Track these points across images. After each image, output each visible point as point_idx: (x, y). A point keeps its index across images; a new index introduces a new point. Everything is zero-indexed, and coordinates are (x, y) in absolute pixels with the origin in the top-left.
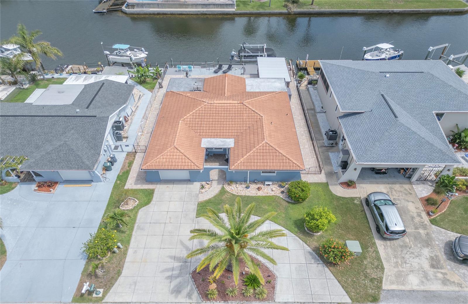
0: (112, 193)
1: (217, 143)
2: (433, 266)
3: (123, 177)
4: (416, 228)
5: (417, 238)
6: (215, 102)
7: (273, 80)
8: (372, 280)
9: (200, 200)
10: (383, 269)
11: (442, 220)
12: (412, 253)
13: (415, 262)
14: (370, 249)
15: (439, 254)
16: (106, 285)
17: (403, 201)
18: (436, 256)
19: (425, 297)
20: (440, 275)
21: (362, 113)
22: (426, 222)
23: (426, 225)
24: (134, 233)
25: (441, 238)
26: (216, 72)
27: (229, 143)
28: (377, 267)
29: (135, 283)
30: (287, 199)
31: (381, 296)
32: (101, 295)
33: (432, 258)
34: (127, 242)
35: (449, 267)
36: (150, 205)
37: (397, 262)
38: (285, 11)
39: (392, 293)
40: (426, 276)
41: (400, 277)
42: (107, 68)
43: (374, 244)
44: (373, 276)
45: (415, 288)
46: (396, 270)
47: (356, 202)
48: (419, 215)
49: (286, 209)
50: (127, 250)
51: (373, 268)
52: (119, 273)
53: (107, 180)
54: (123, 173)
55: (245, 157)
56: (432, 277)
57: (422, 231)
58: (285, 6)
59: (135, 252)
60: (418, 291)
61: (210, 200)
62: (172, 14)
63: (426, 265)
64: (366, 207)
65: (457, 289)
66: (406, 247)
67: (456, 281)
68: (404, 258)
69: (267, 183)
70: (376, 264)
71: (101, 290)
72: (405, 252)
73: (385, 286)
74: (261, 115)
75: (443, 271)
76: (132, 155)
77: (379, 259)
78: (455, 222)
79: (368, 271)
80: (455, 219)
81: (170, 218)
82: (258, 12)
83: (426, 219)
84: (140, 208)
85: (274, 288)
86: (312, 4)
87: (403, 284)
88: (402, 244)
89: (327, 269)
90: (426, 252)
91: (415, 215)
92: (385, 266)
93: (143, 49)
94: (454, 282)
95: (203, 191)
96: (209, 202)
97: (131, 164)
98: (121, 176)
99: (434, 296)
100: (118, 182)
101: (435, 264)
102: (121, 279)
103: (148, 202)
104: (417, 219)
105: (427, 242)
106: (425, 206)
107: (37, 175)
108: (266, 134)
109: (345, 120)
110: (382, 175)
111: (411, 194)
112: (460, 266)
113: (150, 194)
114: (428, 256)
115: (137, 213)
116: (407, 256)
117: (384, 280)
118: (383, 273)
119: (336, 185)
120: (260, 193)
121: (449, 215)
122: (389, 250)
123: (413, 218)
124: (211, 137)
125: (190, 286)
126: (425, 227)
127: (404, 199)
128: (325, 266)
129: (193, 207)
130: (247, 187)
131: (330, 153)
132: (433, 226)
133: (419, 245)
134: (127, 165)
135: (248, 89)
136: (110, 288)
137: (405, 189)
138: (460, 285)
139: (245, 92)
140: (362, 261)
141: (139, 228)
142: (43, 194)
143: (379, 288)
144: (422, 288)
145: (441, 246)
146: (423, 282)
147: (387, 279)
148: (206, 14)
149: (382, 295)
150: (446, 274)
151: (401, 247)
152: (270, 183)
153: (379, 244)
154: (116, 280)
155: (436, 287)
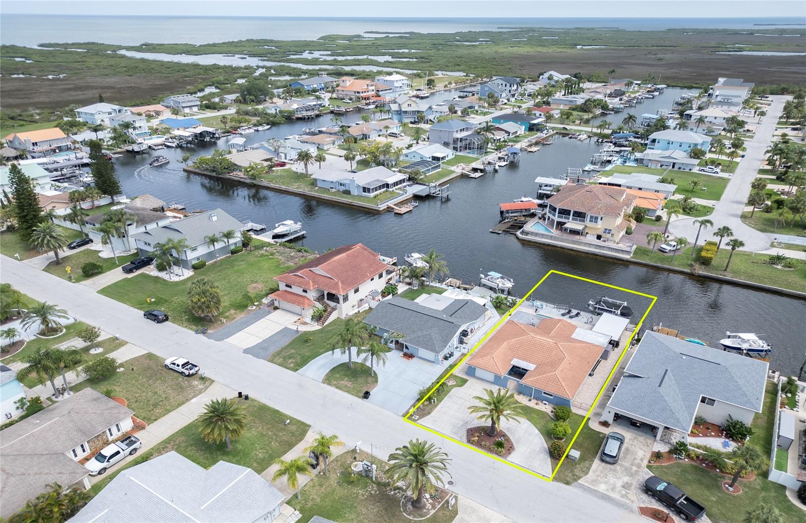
0: (443, 373)
1: (523, 364)
2: (623, 487)
3: (452, 367)
4: (632, 465)
5: (627, 470)
6: (538, 337)
7: (601, 335)
8: (574, 475)
10: (587, 473)
11: (657, 468)
12: (615, 475)
13: (612, 480)
14: (587, 462)
15: (634, 483)
16: (421, 416)
17: (637, 448)
18: (631, 483)
19: (602, 496)
20: (623, 492)
21: (641, 377)
22: (643, 465)
24: (446, 398)
25: (644, 475)
26: (563, 315)
27: (530, 367)
28: (583, 471)
29: (435, 421)
31: (573, 484)
32: (416, 419)
33: (627, 483)
34: (440, 401)
35: (635, 492)
36: (461, 387)
37: (600, 475)
38: (687, 270)
39: (582, 487)
40: (613, 489)
41: (594, 482)
42: (477, 288)
43: (593, 461)
44: (576, 474)
45: (600, 490)
46: (596, 478)
47: (601, 435)
48: (642, 460)
49: (548, 421)
50: (438, 405)
51: (580, 470)
52: (429, 413)
53: (442, 365)
54: (454, 364)
55: (535, 378)
56: (617, 491)
58: (691, 266)
59: (442, 407)
60: (600, 492)
62: (562, 248)
63: (619, 483)
64: (604, 441)
65: (628, 502)
66: (614, 470)
67: (632, 499)
68: (607, 475)
69: (544, 402)
71: (417, 417)
72: (611, 473)
73: (580, 481)
74: (566, 356)
76: (464, 355)
77: (589, 469)
79: (575, 470)
80: (668, 472)
82: (655, 264)
83: (646, 462)
84: (455, 387)
85: (510, 453)
86: (725, 270)
88: (611, 468)
89: (549, 459)
90: (626, 479)
91: (639, 458)
92: (589, 473)
93: (512, 280)
94: (630, 499)
97: (461, 360)
98: (452, 365)
99: (609, 499)
100: (449, 368)
101: (626, 486)
102: (429, 416)
104: (638, 461)
105: (632, 475)
106: (652, 456)
107: (407, 348)
110: (636, 428)
111: (648, 446)
112: (643, 494)
113: (465, 381)
114: (625, 481)
115: (452, 389)
116: (610, 475)
117: (583, 478)
118: (585, 476)
119: (596, 421)
120: (536, 407)
121: (666, 468)
122: (600, 468)
124: (521, 359)
125: (464, 434)
126: (639, 467)
127: (640, 448)
128: (549, 457)
130: (530, 400)
132: (646, 469)
133: (624, 474)
134: (459, 360)
135: (573, 336)
136: (422, 418)
137: (646, 442)
139: (569, 337)
140: (576, 465)
141: (449, 397)
142: (405, 360)
143: (576, 480)
144: (605, 492)
145: (641, 480)
146: (608, 490)
148: (597, 255)
150: (629, 493)
152: (547, 403)
153: (597, 462)
154: (426, 416)
155: (615, 496)
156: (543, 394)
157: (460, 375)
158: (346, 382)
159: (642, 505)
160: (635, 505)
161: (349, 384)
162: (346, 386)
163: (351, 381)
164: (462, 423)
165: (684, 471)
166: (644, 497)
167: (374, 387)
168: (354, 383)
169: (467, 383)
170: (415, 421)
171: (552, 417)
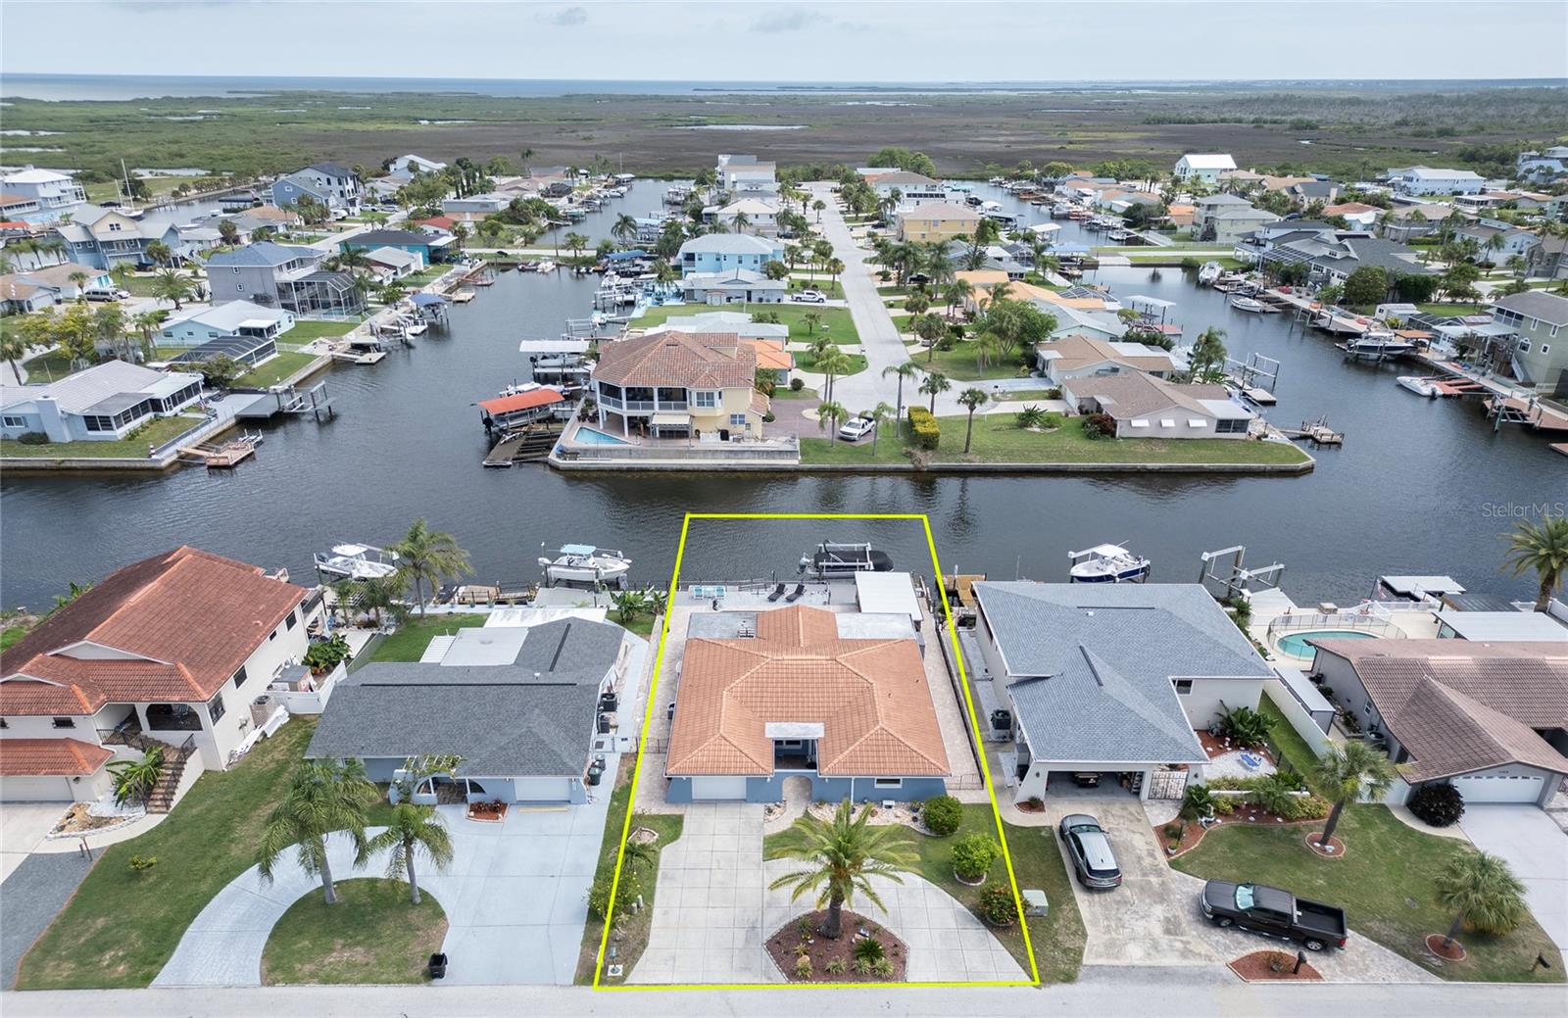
0: (608, 822)
1: (793, 730)
2: (1168, 932)
3: (621, 795)
4: (1145, 875)
5: (1145, 889)
6: (786, 657)
7: (889, 617)
9: (767, 833)
10: (1084, 935)
11: (1189, 861)
12: (1135, 912)
13: (1139, 927)
14: (1064, 907)
15: (1181, 914)
16: (625, 960)
17: (1125, 832)
18: (1175, 917)
19: (1149, 974)
20: (1178, 945)
21: (1047, 678)
22: (1162, 865)
23: (1161, 869)
24: (658, 884)
25: (1184, 890)
26: (772, 599)
27: (813, 730)
28: (1075, 933)
29: (674, 959)
31: (1080, 975)
32: (620, 974)
33: (1168, 920)
34: (650, 897)
35: (1195, 933)
36: (679, 841)
37: (1108, 926)
38: (907, 465)
39: (1098, 971)
40: (1155, 946)
41: (1112, 947)
43: (1073, 898)
44: (1067, 945)
45: (1136, 963)
46: (1107, 937)
47: (1043, 834)
48: (1151, 855)
50: (651, 909)
51: (1068, 935)
52: (644, 944)
53: (595, 800)
54: (622, 789)
55: (845, 753)
56: (1165, 947)
57: (1153, 879)
58: (909, 455)
60: (1140, 967)
61: (785, 832)
63: (1157, 930)
64: (1060, 843)
65: (1204, 963)
66: (1126, 903)
67: (1203, 953)
68: (1120, 919)
69: (885, 803)
70: (1074, 928)
71: (620, 967)
72: (1123, 910)
73: (1086, 960)
74: (871, 681)
75: (1184, 938)
76: (630, 758)
77: (1079, 921)
78: (1211, 865)
79: (1060, 938)
80: (1212, 859)
81: (718, 861)
82: (850, 466)
83: (1162, 860)
84: (663, 846)
85: (904, 962)
86: (966, 451)
87: (1117, 958)
88: (1119, 898)
89: (992, 936)
90: (1159, 911)
91: (1144, 854)
92: (1088, 932)
93: (620, 552)
94: (1200, 954)
95: (772, 817)
96: (783, 835)
97: (631, 773)
98: (619, 794)
99: (1166, 973)
100: (616, 803)
101: (1171, 928)
102: (648, 953)
103: (676, 836)
104: (1147, 861)
105: (1162, 896)
106: (1162, 840)
108: (881, 712)
109: (1018, 690)
110: (1090, 790)
111: (1139, 820)
112: (1213, 931)
113: (676, 822)
114: (1162, 918)
115: (658, 853)
116: (1126, 917)
117: (1086, 951)
118: (1085, 942)
119: (1009, 807)
120: (875, 822)
121: (1202, 853)
122: (1098, 909)
123: (1140, 859)
124: (780, 719)
125: (767, 959)
126: (1159, 873)
127: (1127, 829)
128: (989, 933)
129: (756, 845)
131: (999, 754)
132: (1174, 871)
133: (1147, 901)
134: (625, 776)
135: (842, 634)
136: (634, 964)
137: (1131, 813)
138: (1209, 958)
139: (837, 639)
140: (1051, 924)
141: (665, 877)
142: (485, 824)
143: (1077, 962)
144: (1148, 963)
145: (1184, 901)
146: (1149, 954)
147: (1090, 951)
149: (1082, 972)
150: (1189, 943)
151: (1118, 903)
152: (892, 803)
153: (1081, 898)
154: (641, 953)
155: (1171, 960)
156: (878, 786)
157: (654, 811)
158: (340, 955)
159: (1232, 958)
160: (1217, 963)
161: (359, 954)
162: (352, 966)
163: (358, 944)
164: (741, 935)
165: (1233, 846)
166: (1218, 936)
167: (442, 934)
168: (371, 946)
169: (686, 824)
170: (619, 981)
171: (923, 831)
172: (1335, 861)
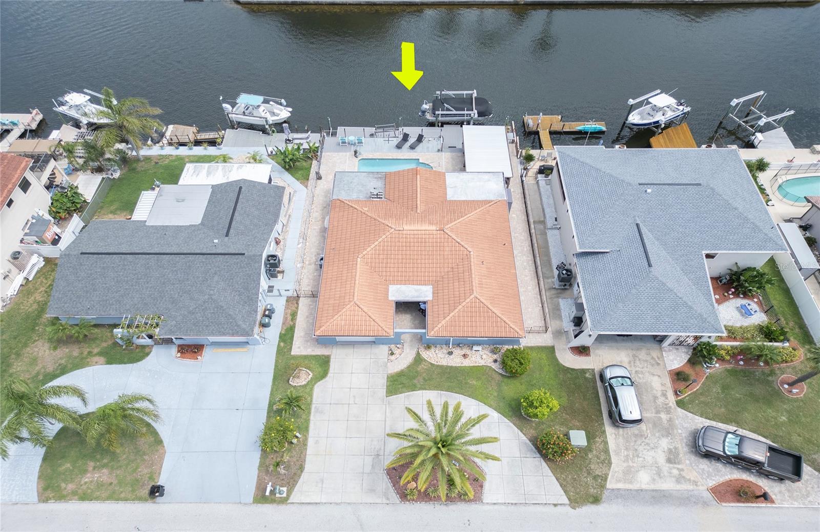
0: (277, 361)
1: (410, 293)
2: (669, 461)
3: (287, 336)
4: (658, 412)
5: (656, 424)
6: (406, 227)
8: (595, 478)
9: (390, 372)
10: (610, 463)
11: (691, 401)
12: (648, 444)
13: (649, 456)
14: (597, 439)
15: (679, 446)
16: (289, 483)
17: (647, 374)
18: (676, 448)
19: (653, 497)
20: (675, 472)
21: (607, 252)
22: (671, 404)
23: (670, 407)
24: (312, 417)
25: (685, 425)
26: (399, 147)
27: (426, 293)
28: (603, 462)
29: (322, 481)
30: (500, 371)
31: (604, 496)
32: (285, 495)
33: (670, 451)
34: (305, 429)
35: (688, 462)
36: (327, 379)
37: (627, 455)
39: (618, 494)
40: (659, 473)
41: (629, 474)
43: (604, 431)
44: (597, 473)
45: (644, 487)
46: (625, 465)
47: (587, 375)
48: (664, 395)
49: (499, 385)
50: (306, 439)
51: (598, 463)
52: (301, 468)
53: (267, 341)
54: (286, 330)
56: (666, 474)
57: (664, 416)
59: (317, 442)
60: (646, 490)
61: (402, 371)
62: (317, 4)
63: (661, 459)
64: (599, 383)
65: (691, 487)
66: (642, 436)
67: (692, 479)
68: (636, 450)
69: (475, 348)
70: (602, 458)
71: (285, 489)
72: (639, 442)
73: (609, 485)
74: (469, 249)
75: (680, 466)
76: (293, 301)
77: (606, 451)
78: (706, 404)
79: (592, 467)
80: (708, 399)
81: (354, 397)
83: (672, 399)
84: (315, 383)
85: (481, 486)
87: (631, 483)
88: (636, 432)
89: (544, 464)
90: (665, 443)
91: (659, 394)
92: (613, 460)
93: (283, 101)
94: (689, 480)
95: (393, 357)
96: (401, 374)
97: (294, 315)
98: (285, 335)
99: (664, 496)
100: (282, 344)
101: (672, 458)
102: (304, 476)
103: (324, 374)
104: (661, 400)
105: (668, 431)
106: (673, 381)
109: (583, 260)
111: (658, 364)
113: (324, 363)
114: (666, 448)
115: (312, 389)
116: (641, 448)
117: (609, 477)
118: (609, 469)
119: (565, 349)
120: (467, 363)
121: (701, 394)
122: (621, 440)
123: (655, 398)
125: (385, 483)
126: (668, 410)
127: (649, 372)
128: (542, 460)
129: (381, 383)
130: (450, 353)
131: (560, 300)
132: (679, 409)
133: (657, 434)
134: (290, 318)
135: (451, 195)
136: (294, 485)
137: (653, 358)
138: (695, 483)
139: (446, 200)
140: (587, 455)
142: (188, 362)
143: (603, 487)
144: (652, 487)
145: (684, 435)
146: (654, 480)
147: (613, 476)
149: (606, 494)
150: (682, 470)
151: (636, 436)
152: (480, 348)
153: (609, 430)
154: (300, 476)
155: (668, 485)
157: (310, 350)
158: (95, 475)
159: (712, 483)
160: (701, 488)
161: (104, 475)
163: (104, 466)
164: (369, 460)
165: (725, 388)
166: (705, 465)
167: (162, 458)
168: (112, 468)
169: (332, 360)
170: (284, 501)
172: (796, 400)
